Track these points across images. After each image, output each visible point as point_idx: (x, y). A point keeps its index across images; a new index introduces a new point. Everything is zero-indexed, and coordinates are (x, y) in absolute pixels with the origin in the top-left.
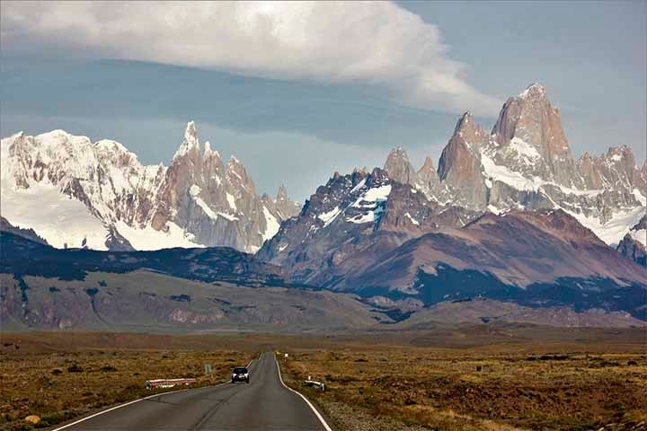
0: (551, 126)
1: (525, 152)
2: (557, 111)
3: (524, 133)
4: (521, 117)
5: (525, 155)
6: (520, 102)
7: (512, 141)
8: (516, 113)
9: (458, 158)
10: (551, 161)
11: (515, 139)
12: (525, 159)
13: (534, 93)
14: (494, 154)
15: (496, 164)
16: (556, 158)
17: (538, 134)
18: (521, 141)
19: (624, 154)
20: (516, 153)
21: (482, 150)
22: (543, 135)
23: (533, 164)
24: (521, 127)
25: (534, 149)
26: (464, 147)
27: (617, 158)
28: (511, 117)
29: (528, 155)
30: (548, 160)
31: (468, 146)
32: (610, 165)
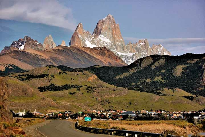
0: (115, 30)
1: (105, 40)
2: (118, 25)
3: (105, 33)
4: (103, 27)
5: (105, 42)
6: (103, 22)
7: (100, 36)
8: (102, 25)
9: (76, 41)
10: (115, 44)
11: (101, 35)
12: (105, 43)
13: (109, 18)
14: (91, 40)
15: (92, 44)
16: (117, 43)
17: (111, 34)
18: (103, 36)
19: (145, 42)
20: (101, 40)
21: (86, 38)
22: (112, 34)
23: (108, 45)
24: (103, 31)
25: (108, 39)
26: (78, 36)
27: (142, 44)
28: (100, 27)
29: (106, 42)
30: (114, 44)
31: (80, 36)
32: (139, 47)
